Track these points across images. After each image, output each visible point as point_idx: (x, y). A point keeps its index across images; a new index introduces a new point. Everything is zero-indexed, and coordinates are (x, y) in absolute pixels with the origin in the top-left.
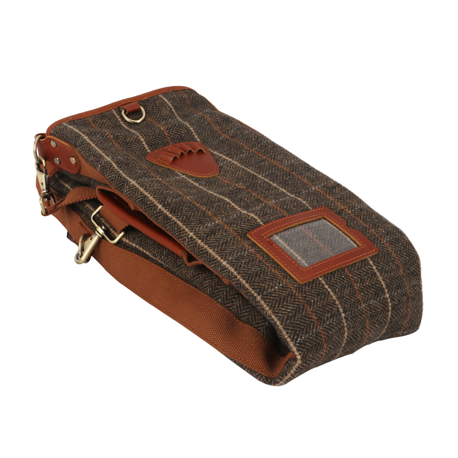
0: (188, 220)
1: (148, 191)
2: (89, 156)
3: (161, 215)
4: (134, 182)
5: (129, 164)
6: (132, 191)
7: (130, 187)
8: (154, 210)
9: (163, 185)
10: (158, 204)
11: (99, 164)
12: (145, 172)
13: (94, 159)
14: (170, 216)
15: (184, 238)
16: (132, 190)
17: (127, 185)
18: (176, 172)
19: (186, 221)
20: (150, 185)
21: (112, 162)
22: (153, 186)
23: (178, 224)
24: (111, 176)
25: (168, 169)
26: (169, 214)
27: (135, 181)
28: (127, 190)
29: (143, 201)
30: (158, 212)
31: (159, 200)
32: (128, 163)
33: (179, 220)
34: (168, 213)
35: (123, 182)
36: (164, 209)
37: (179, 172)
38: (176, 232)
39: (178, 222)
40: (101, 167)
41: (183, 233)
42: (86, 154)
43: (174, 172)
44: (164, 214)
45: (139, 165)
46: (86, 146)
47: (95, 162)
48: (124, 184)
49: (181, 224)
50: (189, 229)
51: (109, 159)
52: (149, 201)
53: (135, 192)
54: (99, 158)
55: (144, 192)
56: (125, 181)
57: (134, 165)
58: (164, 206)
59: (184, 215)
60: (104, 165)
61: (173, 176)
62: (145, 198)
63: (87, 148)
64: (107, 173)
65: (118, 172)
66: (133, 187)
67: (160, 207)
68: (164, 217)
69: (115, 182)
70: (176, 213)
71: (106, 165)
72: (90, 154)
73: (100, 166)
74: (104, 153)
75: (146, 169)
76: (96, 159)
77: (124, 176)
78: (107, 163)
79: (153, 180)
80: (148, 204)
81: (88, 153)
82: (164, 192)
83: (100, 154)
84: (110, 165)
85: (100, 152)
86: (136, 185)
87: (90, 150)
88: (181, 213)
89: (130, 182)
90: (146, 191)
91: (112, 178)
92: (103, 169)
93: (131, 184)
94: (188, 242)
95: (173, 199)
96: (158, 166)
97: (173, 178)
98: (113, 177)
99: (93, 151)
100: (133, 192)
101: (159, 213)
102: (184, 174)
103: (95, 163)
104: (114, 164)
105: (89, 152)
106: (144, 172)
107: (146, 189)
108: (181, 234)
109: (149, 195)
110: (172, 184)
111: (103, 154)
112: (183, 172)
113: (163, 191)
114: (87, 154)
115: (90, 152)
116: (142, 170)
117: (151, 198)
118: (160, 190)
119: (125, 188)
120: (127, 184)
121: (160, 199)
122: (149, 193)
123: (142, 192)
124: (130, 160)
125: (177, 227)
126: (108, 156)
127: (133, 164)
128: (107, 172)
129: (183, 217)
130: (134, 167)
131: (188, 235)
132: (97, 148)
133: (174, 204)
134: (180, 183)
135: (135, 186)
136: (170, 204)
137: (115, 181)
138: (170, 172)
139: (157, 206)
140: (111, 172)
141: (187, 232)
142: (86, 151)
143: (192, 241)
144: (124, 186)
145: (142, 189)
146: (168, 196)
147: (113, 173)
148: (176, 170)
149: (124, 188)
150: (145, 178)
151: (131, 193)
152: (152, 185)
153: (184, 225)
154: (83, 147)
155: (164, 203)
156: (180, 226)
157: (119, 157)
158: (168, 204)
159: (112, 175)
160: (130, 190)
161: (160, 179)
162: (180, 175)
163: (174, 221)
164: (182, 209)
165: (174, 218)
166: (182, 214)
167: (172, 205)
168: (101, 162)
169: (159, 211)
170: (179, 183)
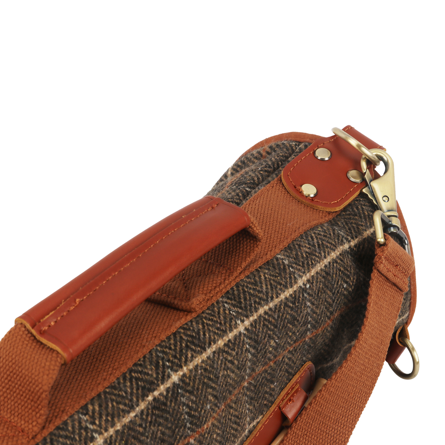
0: (134, 437)
1: (214, 356)
2: (311, 243)
3: (157, 378)
4: (241, 328)
5: (294, 325)
6: (223, 322)
7: (231, 319)
8: (172, 362)
9: (231, 389)
10: (181, 373)
11: (290, 262)
12: (269, 355)
13: (302, 254)
14: (150, 398)
15: (97, 422)
16: (225, 323)
17: (237, 312)
18: (260, 417)
19: (130, 432)
20: (232, 362)
21: (295, 288)
22: (228, 368)
23: (129, 412)
24: (264, 282)
25: (272, 403)
26: (153, 396)
27: (245, 332)
28: (227, 312)
29: (196, 342)
30: (165, 372)
31: (190, 377)
32: (296, 323)
33: (135, 416)
34: (156, 393)
35: (246, 307)
36: (168, 385)
37: (258, 423)
38: (115, 404)
39: (132, 414)
40: (284, 266)
41: (107, 421)
42: (317, 238)
43: (262, 414)
44: (158, 385)
45: (289, 343)
46: (330, 241)
47: (297, 255)
48: (241, 308)
49: (128, 420)
50: (111, 436)
51: (300, 282)
52: (192, 356)
53: (218, 329)
54: (303, 263)
55: (214, 347)
56: (246, 311)
57: (290, 334)
58: (174, 387)
59: (145, 429)
60: (288, 271)
61: (254, 411)
62: (201, 347)
63: (328, 242)
64: (270, 275)
65: (272, 298)
66: (230, 326)
67: (175, 378)
68: (152, 383)
69: (250, 288)
70: (152, 412)
71: (288, 276)
72: (314, 246)
73: (286, 262)
74: (317, 273)
75: (275, 357)
76: (303, 257)
77: (261, 311)
78: (290, 278)
79: (245, 370)
80: (187, 351)
81: (318, 242)
82: (210, 390)
83: (313, 265)
84: (286, 283)
85: (319, 267)
86: (235, 332)
87: (323, 247)
88: (151, 422)
89: (243, 321)
90: (214, 352)
91: (259, 285)
92: (280, 268)
93: (239, 322)
94: (86, 428)
95: (188, 406)
96: (287, 384)
97: (249, 409)
98: (262, 287)
99: (320, 253)
100: (220, 324)
101: (163, 372)
102: (250, 432)
103: (294, 253)
104: (291, 291)
105: (319, 245)
106: (270, 352)
107: (220, 351)
108: (107, 415)
109: (204, 356)
110: (231, 407)
111: (313, 272)
112: (254, 433)
113: (212, 387)
114: (315, 240)
115: (319, 247)
116: (275, 349)
117: (198, 360)
118: (216, 383)
119: (232, 308)
120: (241, 313)
121: (190, 380)
122: (208, 358)
123: (215, 343)
124: (304, 328)
125: (123, 411)
126: (308, 281)
127: (294, 333)
128: (273, 276)
129: (141, 425)
130: (287, 334)
131: (100, 433)
132: (326, 261)
133: (174, 410)
134: (235, 426)
135: (231, 330)
136: (176, 400)
137: (254, 289)
138: (265, 405)
139: (176, 371)
140: (271, 284)
141: (106, 430)
142: (322, 240)
143: (86, 439)
144: (237, 307)
145: (221, 343)
146: (196, 398)
147: (269, 287)
148: (265, 419)
149: (234, 306)
150: (253, 355)
151: (219, 317)
152: (230, 365)
153: (124, 426)
154: (330, 235)
155: (182, 388)
156: (123, 417)
157: (308, 304)
158: (177, 396)
159: (266, 285)
160: (225, 318)
161: (246, 384)
162: (252, 425)
163: (138, 405)
164: (160, 424)
165: (142, 406)
166: (148, 425)
167: (173, 404)
168: (294, 265)
169: (166, 374)
170: (236, 423)
